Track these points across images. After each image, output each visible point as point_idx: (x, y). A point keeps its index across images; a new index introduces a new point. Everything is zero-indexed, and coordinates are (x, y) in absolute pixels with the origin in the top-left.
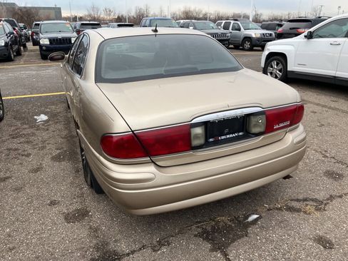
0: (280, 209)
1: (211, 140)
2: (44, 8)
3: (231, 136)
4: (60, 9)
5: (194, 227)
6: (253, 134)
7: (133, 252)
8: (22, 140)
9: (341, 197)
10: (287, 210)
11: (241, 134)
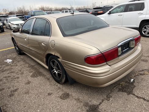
3: (126, 50)
5: (115, 89)
7: (101, 103)
8: (8, 72)
10: (140, 75)
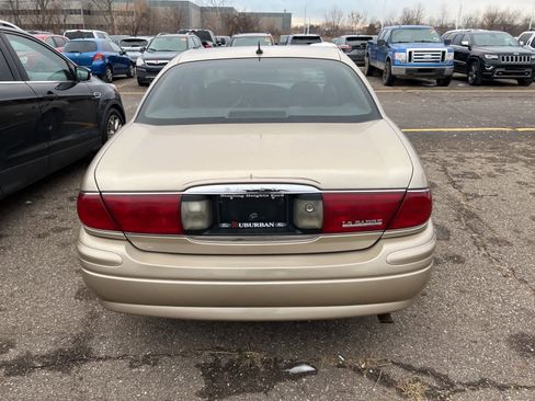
0: (359, 371)
1: (224, 225)
2: (270, 15)
3: (262, 225)
4: (290, 15)
5: (206, 353)
6: (300, 229)
7: (107, 358)
9: (502, 388)
10: (370, 376)
11: (279, 225)
